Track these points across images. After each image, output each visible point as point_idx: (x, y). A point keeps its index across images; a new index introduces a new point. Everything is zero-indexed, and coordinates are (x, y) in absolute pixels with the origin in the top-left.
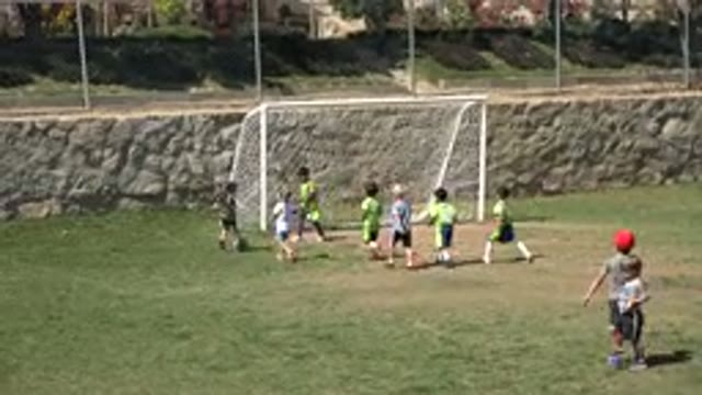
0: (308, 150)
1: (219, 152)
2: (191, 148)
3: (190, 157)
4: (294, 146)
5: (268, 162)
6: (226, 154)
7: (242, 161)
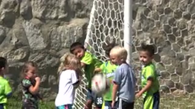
0: (188, 17)
1: (67, 20)
2: (28, 15)
3: (28, 26)
4: (168, 11)
5: (133, 33)
6: (76, 23)
7: (98, 31)
